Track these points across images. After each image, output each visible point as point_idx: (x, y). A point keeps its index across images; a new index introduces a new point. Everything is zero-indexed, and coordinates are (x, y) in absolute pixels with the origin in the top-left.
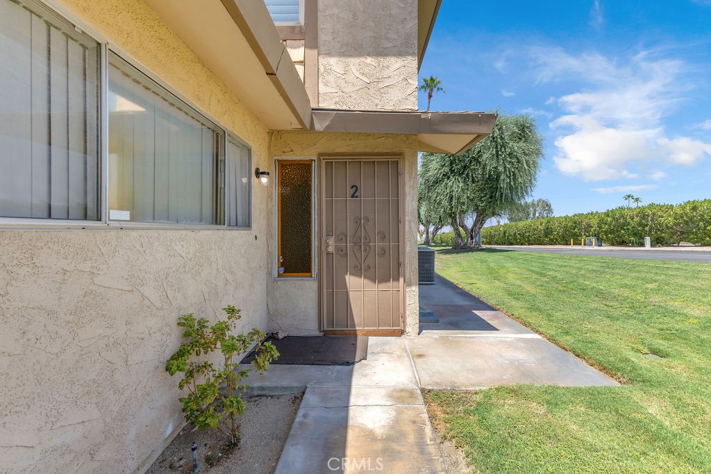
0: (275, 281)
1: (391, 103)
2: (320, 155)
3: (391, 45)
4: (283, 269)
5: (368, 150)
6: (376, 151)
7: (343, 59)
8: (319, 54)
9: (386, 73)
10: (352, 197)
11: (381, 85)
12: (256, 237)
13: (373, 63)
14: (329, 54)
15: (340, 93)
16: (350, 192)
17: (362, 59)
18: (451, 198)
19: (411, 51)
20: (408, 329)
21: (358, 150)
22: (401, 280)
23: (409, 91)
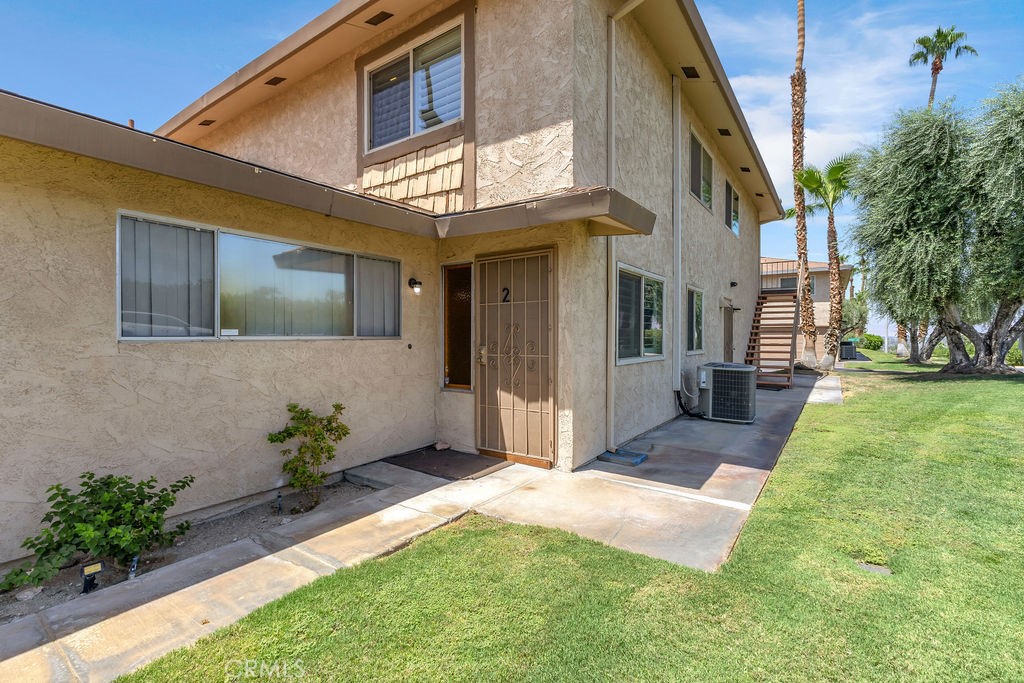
0: (442, 390)
1: (544, 186)
2: (477, 256)
3: (544, 114)
4: (448, 379)
5: (521, 246)
6: (530, 245)
7: (498, 145)
8: (476, 147)
9: (541, 149)
10: (504, 301)
11: (534, 166)
12: (410, 347)
13: (527, 142)
14: (486, 144)
15: (495, 185)
16: (500, 295)
17: (516, 140)
18: (911, 276)
19: (565, 115)
20: (560, 462)
21: (511, 247)
22: (551, 400)
23: (563, 166)
